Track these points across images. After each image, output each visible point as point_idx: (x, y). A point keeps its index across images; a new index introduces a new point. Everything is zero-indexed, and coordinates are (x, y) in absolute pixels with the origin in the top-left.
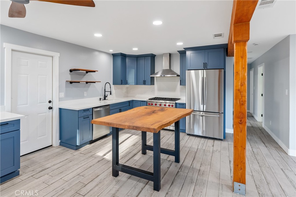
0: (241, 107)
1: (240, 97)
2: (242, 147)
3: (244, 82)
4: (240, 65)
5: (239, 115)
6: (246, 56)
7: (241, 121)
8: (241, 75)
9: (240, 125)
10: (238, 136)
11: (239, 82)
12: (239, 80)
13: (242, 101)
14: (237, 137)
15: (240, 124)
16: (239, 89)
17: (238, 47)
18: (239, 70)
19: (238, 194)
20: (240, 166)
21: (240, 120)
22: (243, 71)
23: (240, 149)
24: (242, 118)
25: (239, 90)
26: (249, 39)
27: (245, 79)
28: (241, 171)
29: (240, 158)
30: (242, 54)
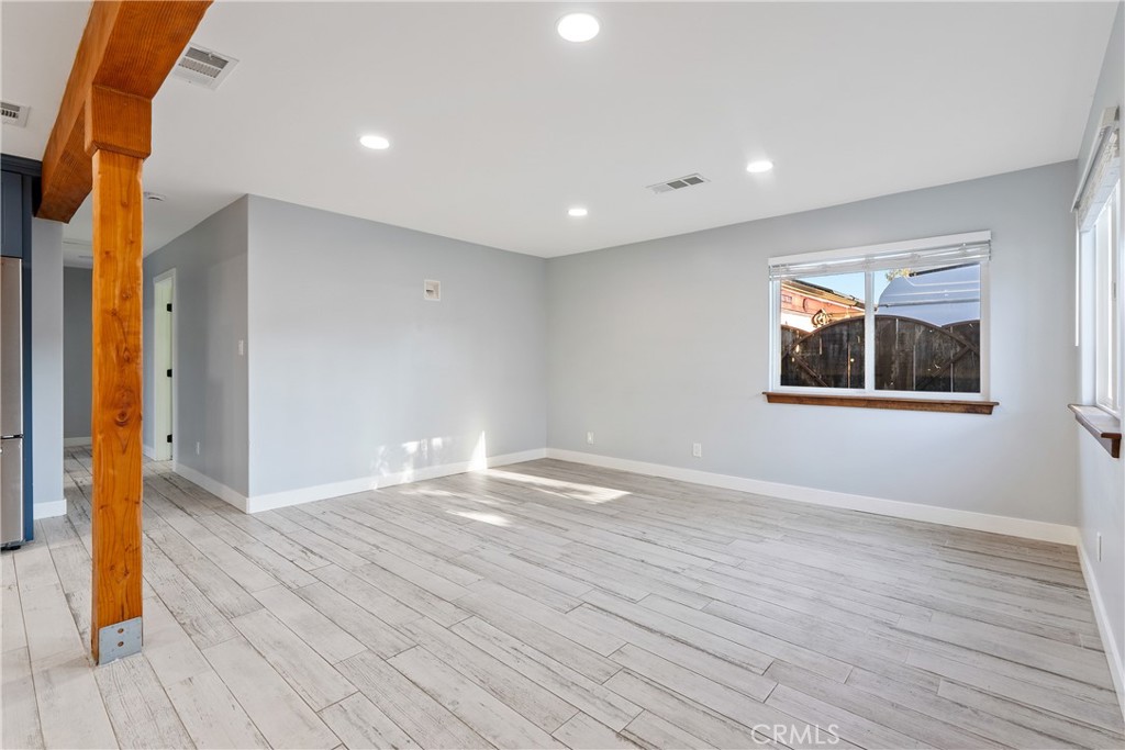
0: (122, 371)
1: (120, 336)
2: (127, 499)
3: (132, 287)
4: (119, 230)
5: (117, 395)
6: (139, 203)
7: (123, 415)
8: (120, 264)
9: (121, 428)
10: (113, 468)
11: (114, 286)
12: (114, 281)
13: (126, 349)
14: (111, 471)
15: (121, 425)
16: (114, 310)
17: (111, 167)
18: (116, 248)
19: (117, 660)
20: (120, 567)
21: (119, 411)
22: (128, 249)
23: (119, 508)
24: (129, 405)
25: (114, 313)
26: (148, 155)
27: (138, 278)
28: (124, 582)
29: (122, 539)
30: (124, 193)
